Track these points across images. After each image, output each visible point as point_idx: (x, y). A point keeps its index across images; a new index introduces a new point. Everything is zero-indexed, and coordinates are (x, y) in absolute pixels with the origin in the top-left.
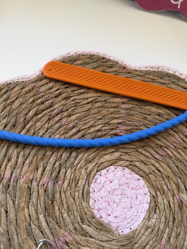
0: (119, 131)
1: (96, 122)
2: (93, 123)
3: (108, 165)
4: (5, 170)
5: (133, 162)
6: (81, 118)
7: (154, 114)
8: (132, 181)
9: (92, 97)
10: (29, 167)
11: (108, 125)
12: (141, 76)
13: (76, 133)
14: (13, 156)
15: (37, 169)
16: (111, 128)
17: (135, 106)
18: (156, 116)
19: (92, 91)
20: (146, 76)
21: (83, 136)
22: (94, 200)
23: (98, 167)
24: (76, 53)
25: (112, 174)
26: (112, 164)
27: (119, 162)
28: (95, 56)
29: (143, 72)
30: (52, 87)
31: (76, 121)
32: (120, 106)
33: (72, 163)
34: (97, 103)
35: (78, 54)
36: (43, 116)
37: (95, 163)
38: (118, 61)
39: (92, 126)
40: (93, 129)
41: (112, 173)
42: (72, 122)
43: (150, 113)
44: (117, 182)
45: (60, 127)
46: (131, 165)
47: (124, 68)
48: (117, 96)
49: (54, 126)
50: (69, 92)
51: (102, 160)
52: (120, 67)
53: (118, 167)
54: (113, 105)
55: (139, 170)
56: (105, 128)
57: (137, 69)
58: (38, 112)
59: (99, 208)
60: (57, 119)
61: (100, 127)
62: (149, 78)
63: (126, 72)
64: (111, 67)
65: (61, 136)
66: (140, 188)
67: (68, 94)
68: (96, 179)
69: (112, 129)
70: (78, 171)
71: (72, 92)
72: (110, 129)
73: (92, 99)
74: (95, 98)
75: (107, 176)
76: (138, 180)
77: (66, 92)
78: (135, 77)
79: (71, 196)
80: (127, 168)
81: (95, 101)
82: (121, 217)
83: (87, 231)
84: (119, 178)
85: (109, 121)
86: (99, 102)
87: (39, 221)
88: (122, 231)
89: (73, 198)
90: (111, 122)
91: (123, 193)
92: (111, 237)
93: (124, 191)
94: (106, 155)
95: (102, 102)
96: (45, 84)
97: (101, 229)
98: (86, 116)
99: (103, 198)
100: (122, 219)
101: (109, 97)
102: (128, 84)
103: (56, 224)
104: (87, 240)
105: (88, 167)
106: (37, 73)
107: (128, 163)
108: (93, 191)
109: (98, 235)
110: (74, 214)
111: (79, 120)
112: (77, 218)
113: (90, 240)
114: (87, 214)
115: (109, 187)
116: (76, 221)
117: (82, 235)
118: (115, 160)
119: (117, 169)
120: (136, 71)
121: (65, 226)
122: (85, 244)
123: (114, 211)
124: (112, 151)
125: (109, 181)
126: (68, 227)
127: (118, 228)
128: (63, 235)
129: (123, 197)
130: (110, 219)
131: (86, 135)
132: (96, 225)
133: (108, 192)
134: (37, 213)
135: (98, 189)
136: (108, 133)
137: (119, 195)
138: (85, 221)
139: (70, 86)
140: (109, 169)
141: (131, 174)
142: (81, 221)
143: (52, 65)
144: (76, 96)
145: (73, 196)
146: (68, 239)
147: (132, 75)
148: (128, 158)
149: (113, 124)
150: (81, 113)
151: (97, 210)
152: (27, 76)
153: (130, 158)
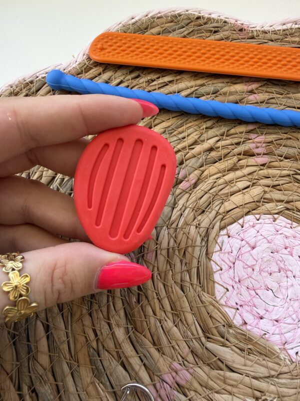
0: (252, 146)
1: (202, 134)
2: (196, 137)
3: (241, 213)
5: (292, 203)
6: (173, 129)
9: (188, 88)
11: (228, 138)
12: (276, 40)
16: (236, 140)
17: (275, 95)
19: (185, 76)
20: (286, 39)
21: (181, 163)
22: (224, 288)
23: (222, 219)
24: (147, 16)
25: (252, 232)
26: (249, 212)
27: (263, 205)
28: (182, 17)
29: (278, 32)
30: (109, 79)
32: (245, 99)
33: (167, 216)
34: (198, 98)
35: (149, 16)
37: (214, 213)
38: (226, 19)
39: (195, 143)
40: (198, 148)
41: (252, 229)
44: (266, 245)
46: (288, 209)
47: (241, 30)
50: (141, 85)
51: (228, 205)
52: (232, 29)
53: (263, 216)
54: (232, 98)
56: (223, 142)
57: (266, 28)
59: (237, 304)
61: (212, 141)
62: (294, 42)
63: (246, 37)
64: (215, 32)
67: (140, 88)
68: (220, 245)
69: (238, 144)
70: (182, 232)
71: (147, 84)
72: (233, 145)
73: (188, 91)
74: (193, 89)
75: (242, 235)
77: (138, 85)
78: (266, 43)
79: (175, 282)
80: (281, 215)
81: (195, 94)
82: (289, 320)
83: (220, 356)
84: (269, 238)
85: (228, 129)
86: (203, 95)
87: (116, 342)
88: (297, 353)
89: (180, 286)
90: (233, 131)
91: (281, 268)
92: (276, 367)
93: (283, 262)
94: (233, 196)
95: (209, 96)
96: (96, 77)
97: (250, 349)
98: (181, 125)
99: (241, 282)
100: (292, 325)
101: (220, 85)
102: (256, 55)
103: (152, 346)
104: (224, 377)
105: (201, 221)
106: (79, 58)
107: (282, 207)
108: (219, 268)
109: (245, 365)
110: (186, 320)
111: (168, 133)
112: (193, 328)
113: (230, 376)
114: (214, 318)
115: (251, 257)
116: (193, 334)
117: (211, 368)
118: (254, 202)
119: (260, 221)
120: (266, 33)
121: (170, 349)
122: (219, 388)
123: (270, 308)
124: (245, 186)
125: (247, 245)
126: (176, 350)
127: (286, 346)
128: (170, 370)
129: (285, 277)
130: (265, 325)
131: (186, 161)
132: (237, 342)
133: (249, 269)
134: (109, 325)
135: (228, 265)
136: (231, 151)
137: (275, 272)
138: (213, 335)
139: (142, 73)
140: (243, 222)
141: (291, 227)
142: (204, 334)
143: (104, 41)
144: (155, 89)
145: (179, 281)
146: (181, 378)
147: (259, 40)
148: (280, 196)
149: (237, 134)
150: (171, 120)
151: (232, 308)
152: (61, 66)
153: (284, 195)
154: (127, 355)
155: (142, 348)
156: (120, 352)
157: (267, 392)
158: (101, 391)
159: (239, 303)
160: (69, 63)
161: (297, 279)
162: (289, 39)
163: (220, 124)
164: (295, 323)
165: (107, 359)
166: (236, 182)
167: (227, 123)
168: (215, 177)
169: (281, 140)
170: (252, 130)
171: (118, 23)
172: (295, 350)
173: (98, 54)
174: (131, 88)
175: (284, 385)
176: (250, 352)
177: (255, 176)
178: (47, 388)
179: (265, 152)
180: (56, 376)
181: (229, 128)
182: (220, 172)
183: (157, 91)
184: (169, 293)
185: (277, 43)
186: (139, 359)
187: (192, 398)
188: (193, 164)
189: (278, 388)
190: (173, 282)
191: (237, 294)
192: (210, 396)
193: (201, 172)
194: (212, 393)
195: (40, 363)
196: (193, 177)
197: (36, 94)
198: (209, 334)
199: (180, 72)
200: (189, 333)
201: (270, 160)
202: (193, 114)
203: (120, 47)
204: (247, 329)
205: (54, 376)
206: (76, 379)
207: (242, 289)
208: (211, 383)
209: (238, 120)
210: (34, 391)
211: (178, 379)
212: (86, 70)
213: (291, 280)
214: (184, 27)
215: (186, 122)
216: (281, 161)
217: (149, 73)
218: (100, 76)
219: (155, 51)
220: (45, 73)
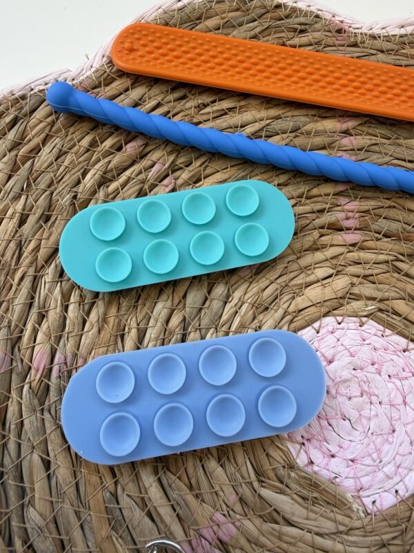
0: (341, 215)
3: (317, 315)
4: (32, 345)
5: (386, 302)
8: (388, 356)
9: (256, 122)
10: (99, 331)
11: (308, 201)
12: (388, 52)
14: (52, 306)
15: (122, 337)
16: (318, 207)
17: (379, 140)
19: (253, 102)
20: (403, 51)
23: (291, 322)
25: (331, 339)
26: (329, 312)
27: (348, 303)
29: (393, 39)
30: (140, 100)
32: (337, 144)
33: (216, 314)
34: (270, 137)
36: (124, 185)
37: (281, 312)
38: (319, 12)
41: (331, 336)
44: (348, 359)
46: (380, 310)
47: (339, 31)
48: (327, 115)
50: (188, 112)
51: (300, 302)
52: (326, 28)
53: (347, 319)
54: (318, 140)
55: (405, 324)
56: (301, 207)
57: (376, 31)
58: (109, 176)
59: (302, 437)
60: (162, 191)
63: (346, 43)
64: (302, 31)
66: (411, 374)
67: (186, 116)
69: (321, 211)
71: (196, 110)
72: (314, 212)
73: (257, 126)
74: (264, 123)
75: (316, 344)
76: (404, 351)
77: (182, 111)
78: (373, 55)
80: (372, 319)
81: (266, 131)
82: (368, 461)
83: (277, 505)
84: (352, 350)
85: (309, 188)
86: (278, 134)
87: (141, 485)
88: (374, 502)
90: (315, 191)
91: (365, 391)
92: (347, 520)
93: (367, 384)
94: (309, 288)
95: (286, 135)
96: (122, 94)
97: (316, 498)
100: (371, 467)
101: (303, 119)
102: (359, 77)
103: (188, 491)
104: (279, 532)
105: (263, 322)
106: (96, 61)
107: (373, 307)
109: (307, 519)
110: (234, 458)
112: (244, 469)
113: (288, 532)
114: (271, 456)
115: (326, 375)
116: (243, 477)
117: (264, 520)
118: (337, 298)
119: (342, 324)
120: (375, 38)
121: (213, 496)
122: (272, 546)
123: (346, 444)
124: (327, 275)
125: (322, 358)
126: (221, 497)
127: (361, 493)
128: (210, 522)
129: (368, 403)
130: (337, 466)
132: (299, 489)
136: (311, 222)
137: (355, 397)
138: (269, 479)
139: (190, 92)
140: (320, 326)
141: (382, 336)
142: (257, 477)
143: (133, 37)
144: (208, 120)
146: (224, 533)
147: (364, 50)
148: (373, 291)
149: (322, 196)
150: (229, 170)
151: (297, 442)
152: (69, 73)
153: (378, 290)
154: (154, 502)
155: (174, 493)
156: (146, 498)
157: (333, 551)
158: (120, 548)
159: (306, 436)
160: (80, 70)
161: (383, 406)
162: (407, 50)
163: (298, 180)
164: (375, 464)
165: (129, 506)
166: (314, 268)
167: (308, 179)
168: (287, 259)
169: (382, 209)
170: (342, 192)
171: (157, 7)
172: (372, 499)
173: (124, 59)
174: (173, 116)
175: (354, 544)
176: (315, 501)
177: (341, 261)
179: (358, 226)
180: (60, 528)
181: (311, 187)
182: (294, 253)
183: (210, 124)
185: (389, 56)
186: (170, 507)
189: (347, 547)
194: (263, 551)
197: (30, 116)
198: (264, 477)
199: (245, 95)
200: (238, 476)
201: (363, 238)
202: (260, 164)
203: (158, 48)
204: (312, 470)
205: (57, 527)
206: (87, 531)
208: (263, 540)
209: (323, 177)
210: (31, 547)
211: (221, 534)
212: (107, 82)
213: (376, 409)
214: (256, 20)
215: (251, 174)
216: (378, 239)
217: (200, 93)
218: (127, 93)
219: (212, 59)
220: (44, 84)
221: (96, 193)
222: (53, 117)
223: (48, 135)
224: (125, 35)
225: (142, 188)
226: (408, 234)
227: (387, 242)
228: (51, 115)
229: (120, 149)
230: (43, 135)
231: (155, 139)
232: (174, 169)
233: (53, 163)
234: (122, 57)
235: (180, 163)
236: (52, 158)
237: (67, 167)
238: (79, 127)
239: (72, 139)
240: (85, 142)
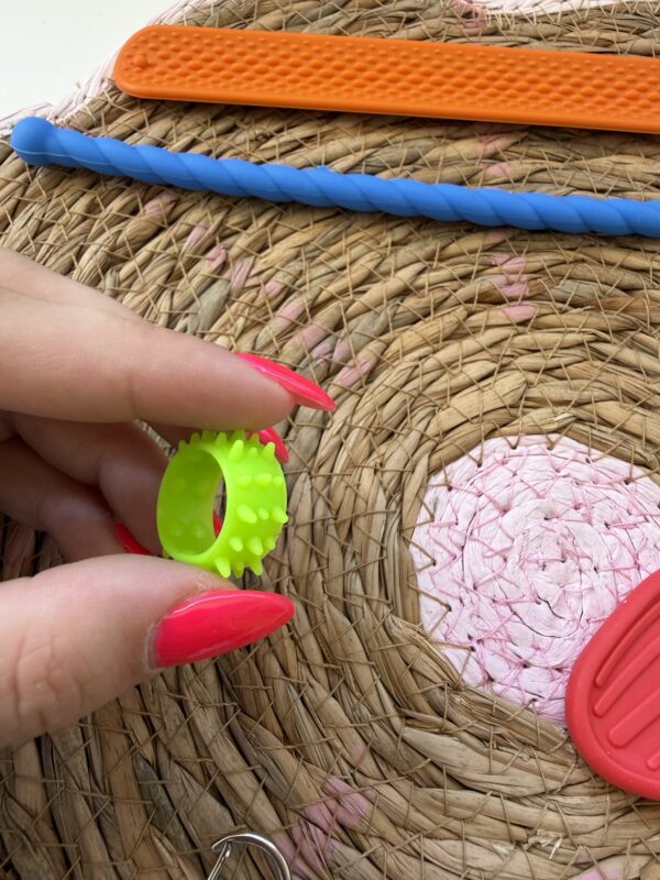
0: (498, 280)
1: (383, 258)
2: (371, 265)
3: (475, 435)
5: (588, 407)
6: (317, 249)
7: (639, 184)
8: (601, 493)
9: (350, 153)
11: (443, 265)
12: (547, 38)
13: (302, 319)
16: (461, 270)
17: (547, 164)
18: (648, 194)
19: (342, 125)
20: (571, 35)
21: (338, 326)
22: (442, 604)
23: (433, 451)
25: (502, 474)
26: (495, 430)
27: (524, 414)
29: (552, 19)
30: (164, 137)
31: (296, 266)
32: (481, 175)
33: (307, 449)
34: (373, 174)
36: (143, 266)
37: (414, 436)
39: (369, 278)
40: (375, 291)
41: (501, 468)
42: (278, 270)
43: (623, 184)
44: (531, 503)
45: (228, 300)
46: (579, 420)
47: (468, 15)
48: (462, 135)
49: (197, 302)
50: (239, 148)
51: (446, 418)
52: (447, 12)
53: (525, 439)
54: (450, 172)
55: (622, 438)
56: (433, 274)
57: (525, 10)
58: (119, 253)
59: (470, 637)
60: (205, 267)
61: (406, 274)
62: (587, 41)
63: (480, 30)
64: (410, 21)
65: (236, 341)
66: (641, 519)
67: (236, 154)
68: (431, 508)
69: (466, 277)
70: (343, 484)
71: (253, 146)
72: (455, 280)
73: (351, 160)
74: (361, 155)
75: (479, 484)
76: (627, 483)
77: (231, 148)
78: (525, 43)
79: (330, 598)
80: (566, 435)
81: (367, 165)
83: (436, 756)
84: (538, 488)
85: (443, 244)
86: (385, 168)
87: (199, 742)
89: (341, 606)
90: (453, 248)
91: (568, 552)
92: (559, 770)
93: (570, 540)
94: (458, 396)
95: (399, 169)
96: (134, 132)
97: (500, 735)
98: (337, 239)
99: (479, 589)
101: (424, 143)
102: (503, 72)
103: (280, 745)
104: (443, 801)
105: (386, 456)
106: (91, 88)
107: (566, 415)
108: (429, 560)
109: (490, 773)
110: (356, 682)
111: (307, 259)
112: (373, 698)
113: (458, 799)
114: (419, 673)
115: (500, 531)
116: (372, 712)
117: (416, 783)
118: (505, 407)
119: (519, 449)
120: (525, 21)
121: (323, 748)
122: (433, 825)
123: (544, 642)
124: (484, 372)
125: (490, 506)
126: (338, 751)
128: (323, 795)
129: (575, 571)
130: (533, 680)
131: (349, 320)
132: (471, 723)
133: (497, 557)
134: (181, 704)
135: (449, 552)
136: (451, 295)
137: (553, 562)
138: (418, 710)
139: (242, 120)
140: (481, 454)
141: (588, 461)
142: (397, 710)
143: (148, 46)
144: (274, 158)
145: (341, 597)
146: (349, 812)
147: (509, 38)
148: (563, 391)
149: (463, 254)
150: (311, 227)
151: (460, 647)
152: (49, 108)
153: (571, 388)
154: (223, 769)
155: (256, 751)
156: (207, 764)
157: (540, 826)
158: (167, 855)
159: (477, 635)
160: (66, 104)
161: (601, 574)
162: (577, 33)
163: (424, 233)
165: (180, 781)
166: (463, 364)
167: (440, 230)
168: (416, 354)
169: (563, 266)
170: (497, 245)
171: (181, 4)
173: (133, 79)
174: (218, 157)
175: (577, 810)
176: (502, 742)
177: (506, 349)
178: (39, 858)
179: (527, 294)
180: (60, 830)
181: (445, 242)
182: (427, 344)
183: (278, 162)
184: (316, 622)
185: (549, 44)
186: (251, 776)
187: (374, 853)
188: (365, 329)
189: (565, 817)
190: (325, 598)
191: (471, 616)
192: (414, 844)
193: (384, 345)
194: (419, 838)
195: (23, 801)
196: (366, 358)
198: (410, 709)
199: (329, 116)
200: (365, 711)
201: (537, 311)
202: (362, 213)
203: (186, 59)
204: (492, 691)
205: (55, 829)
206: (108, 832)
207: (482, 605)
208: (416, 817)
209: (464, 224)
210: (9, 866)
211: (341, 813)
212: (109, 118)
213: (590, 578)
214: (338, 11)
215: (346, 231)
216: (563, 312)
217: (258, 121)
218: (142, 131)
219: (270, 68)
220: (9, 126)
221: (100, 280)
222: (27, 174)
223: (19, 202)
224: (133, 45)
225: (174, 267)
226: (610, 299)
227: (579, 313)
228: (22, 171)
229: (135, 212)
230: (11, 203)
231: (191, 192)
232: (223, 234)
233: (28, 243)
234: (130, 76)
235: (234, 225)
236: (27, 234)
237: (51, 246)
238: (67, 186)
239: (58, 204)
240: (80, 207)
